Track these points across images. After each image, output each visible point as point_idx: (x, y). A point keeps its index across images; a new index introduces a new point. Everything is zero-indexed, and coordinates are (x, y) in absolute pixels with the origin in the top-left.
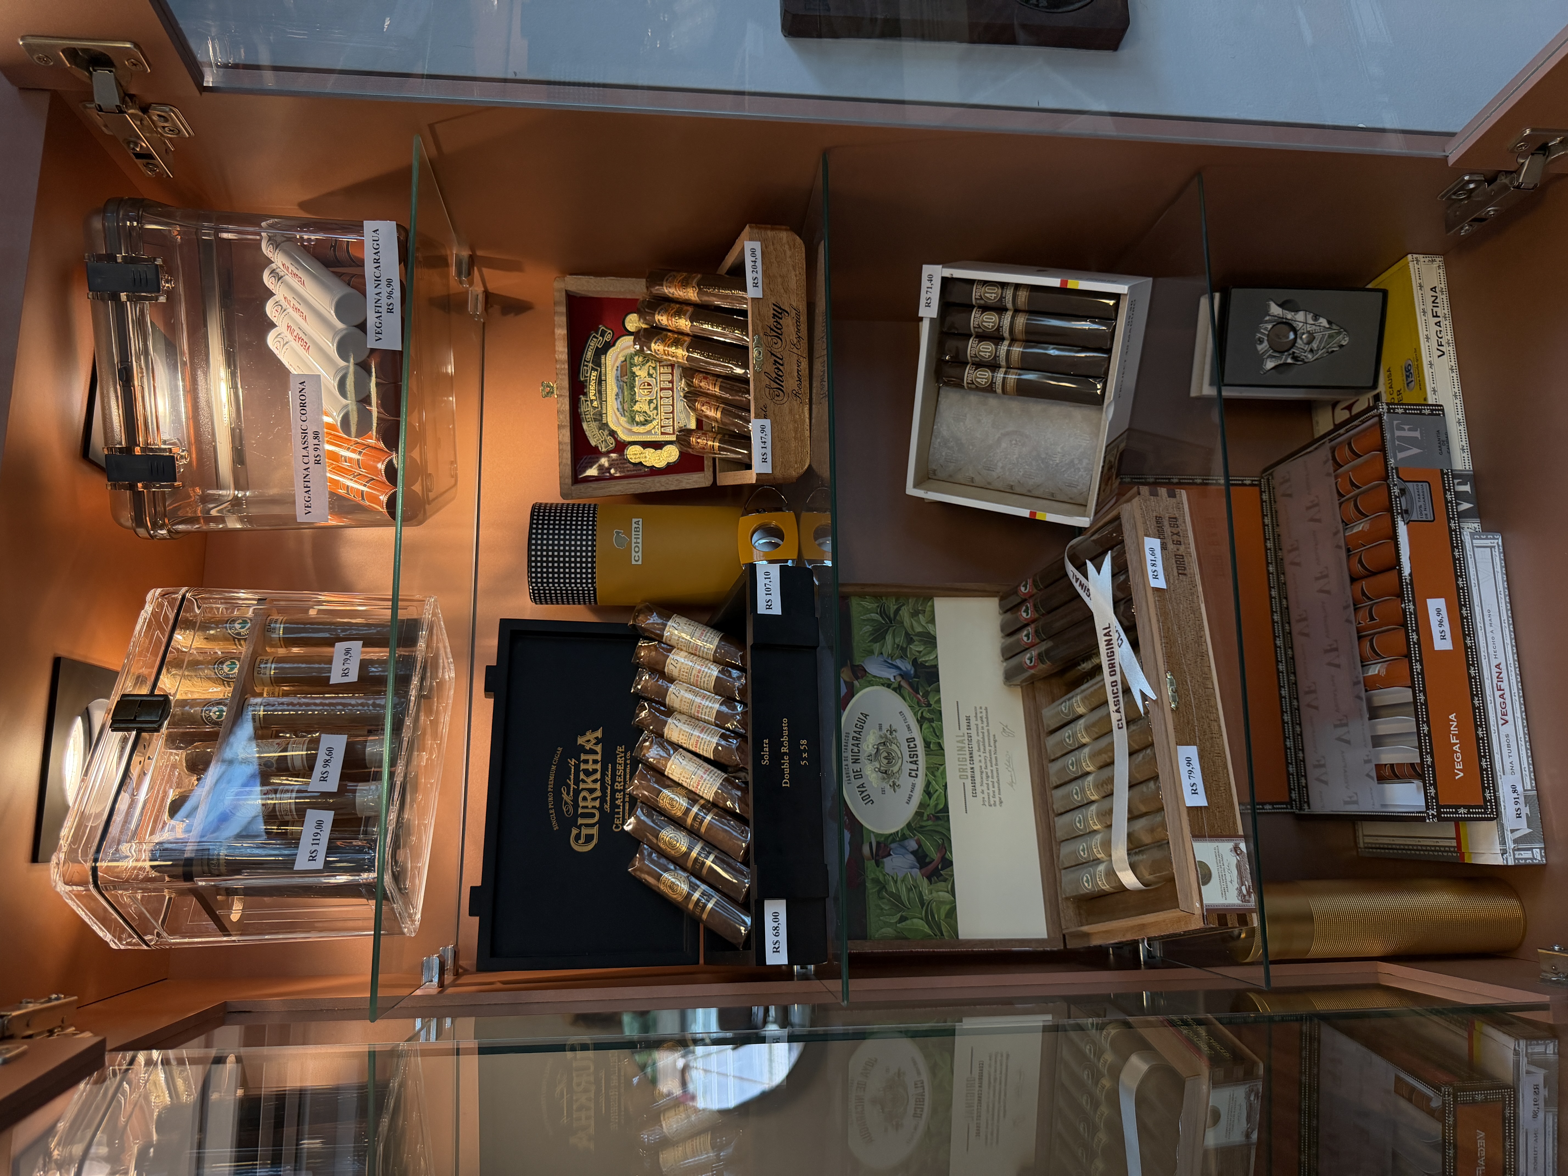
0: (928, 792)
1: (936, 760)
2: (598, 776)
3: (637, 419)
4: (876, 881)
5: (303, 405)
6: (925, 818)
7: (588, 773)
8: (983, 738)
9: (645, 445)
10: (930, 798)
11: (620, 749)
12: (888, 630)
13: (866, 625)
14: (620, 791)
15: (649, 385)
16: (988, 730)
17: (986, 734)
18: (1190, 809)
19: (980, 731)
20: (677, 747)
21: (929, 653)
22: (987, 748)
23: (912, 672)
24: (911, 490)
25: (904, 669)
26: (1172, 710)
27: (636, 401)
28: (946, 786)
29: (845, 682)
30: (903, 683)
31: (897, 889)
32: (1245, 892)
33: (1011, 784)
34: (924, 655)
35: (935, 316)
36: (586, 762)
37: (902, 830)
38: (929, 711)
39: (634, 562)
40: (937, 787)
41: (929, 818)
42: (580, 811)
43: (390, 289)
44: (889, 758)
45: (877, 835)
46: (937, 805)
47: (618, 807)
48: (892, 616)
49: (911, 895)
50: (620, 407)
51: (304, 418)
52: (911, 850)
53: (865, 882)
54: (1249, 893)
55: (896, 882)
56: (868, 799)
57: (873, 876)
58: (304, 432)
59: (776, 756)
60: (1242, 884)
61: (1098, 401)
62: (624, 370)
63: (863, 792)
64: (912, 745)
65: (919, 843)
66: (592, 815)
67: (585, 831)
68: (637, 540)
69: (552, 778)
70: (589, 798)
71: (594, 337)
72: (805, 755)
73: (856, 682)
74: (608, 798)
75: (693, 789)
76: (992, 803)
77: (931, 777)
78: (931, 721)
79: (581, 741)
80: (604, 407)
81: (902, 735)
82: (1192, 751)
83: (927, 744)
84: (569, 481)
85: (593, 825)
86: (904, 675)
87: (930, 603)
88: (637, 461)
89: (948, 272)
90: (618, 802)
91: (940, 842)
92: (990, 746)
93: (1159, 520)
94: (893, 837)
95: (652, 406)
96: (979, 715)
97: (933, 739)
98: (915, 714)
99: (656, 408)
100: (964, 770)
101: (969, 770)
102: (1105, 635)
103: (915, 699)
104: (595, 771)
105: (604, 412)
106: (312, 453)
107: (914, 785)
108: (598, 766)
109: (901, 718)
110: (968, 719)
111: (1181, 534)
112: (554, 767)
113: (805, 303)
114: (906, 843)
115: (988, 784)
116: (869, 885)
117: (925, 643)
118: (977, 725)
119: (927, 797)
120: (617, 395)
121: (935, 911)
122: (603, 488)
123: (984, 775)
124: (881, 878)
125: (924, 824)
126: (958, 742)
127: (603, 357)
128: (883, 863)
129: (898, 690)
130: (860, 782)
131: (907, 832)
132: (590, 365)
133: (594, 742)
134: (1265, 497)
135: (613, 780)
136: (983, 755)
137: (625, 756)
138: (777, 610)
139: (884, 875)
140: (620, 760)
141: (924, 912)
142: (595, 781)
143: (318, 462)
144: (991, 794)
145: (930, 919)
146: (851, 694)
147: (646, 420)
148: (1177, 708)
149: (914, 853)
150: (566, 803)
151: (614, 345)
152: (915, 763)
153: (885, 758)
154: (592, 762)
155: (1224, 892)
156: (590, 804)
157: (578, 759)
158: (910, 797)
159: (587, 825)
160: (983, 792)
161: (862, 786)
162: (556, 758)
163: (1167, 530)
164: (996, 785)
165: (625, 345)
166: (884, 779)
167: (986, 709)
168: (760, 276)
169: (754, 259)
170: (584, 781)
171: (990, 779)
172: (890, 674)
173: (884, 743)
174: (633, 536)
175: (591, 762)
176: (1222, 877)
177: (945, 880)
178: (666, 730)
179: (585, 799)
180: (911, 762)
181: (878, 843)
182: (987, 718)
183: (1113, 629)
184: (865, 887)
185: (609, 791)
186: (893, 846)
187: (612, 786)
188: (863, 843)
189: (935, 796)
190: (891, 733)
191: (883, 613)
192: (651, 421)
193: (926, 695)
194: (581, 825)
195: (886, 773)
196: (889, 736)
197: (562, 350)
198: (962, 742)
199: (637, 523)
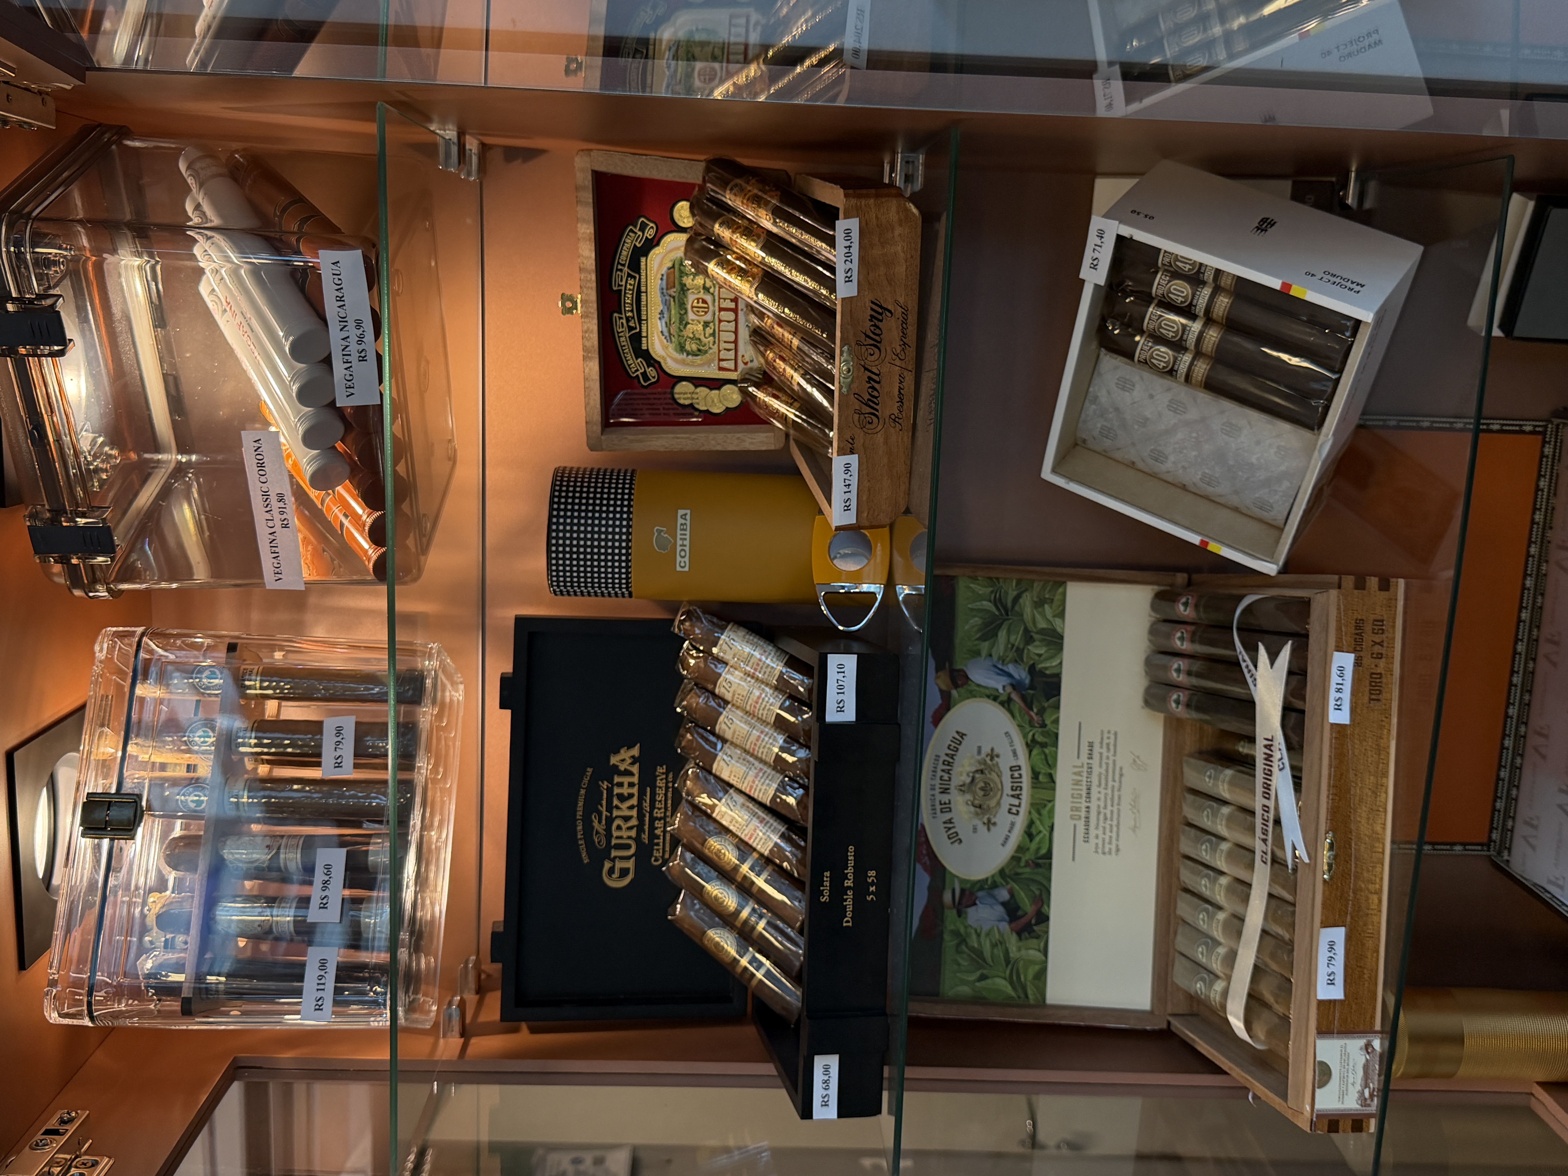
0: (1029, 834)
1: (1044, 794)
2: (634, 801)
3: (688, 347)
4: (956, 933)
5: (261, 465)
6: (1023, 864)
7: (622, 798)
8: (1107, 771)
9: (698, 382)
10: (1031, 841)
11: (661, 770)
12: (1002, 624)
13: (974, 616)
14: (660, 819)
15: (704, 302)
16: (1114, 761)
17: (1111, 766)
18: (1321, 1003)
19: (1104, 761)
20: (727, 786)
21: (1052, 657)
22: (1110, 783)
23: (1027, 681)
24: (1047, 474)
25: (1017, 676)
26: (1325, 880)
27: (687, 323)
28: (1052, 828)
29: (941, 691)
30: (1014, 696)
31: (980, 943)
32: (1367, 1093)
33: (1134, 829)
34: (1047, 659)
35: (1102, 282)
36: (620, 785)
37: (993, 876)
38: (1043, 734)
39: (679, 569)
40: (1041, 828)
41: (1027, 865)
42: (614, 842)
43: (360, 331)
44: (987, 790)
45: (963, 881)
46: (1038, 849)
47: (658, 837)
48: (1009, 604)
49: (996, 951)
50: (665, 330)
51: (263, 479)
52: (1001, 899)
53: (942, 933)
54: (1372, 1096)
55: (979, 935)
56: (955, 838)
57: (952, 927)
58: (266, 494)
59: (838, 891)
60: (1366, 1085)
61: (1314, 423)
62: (671, 279)
63: (950, 829)
64: (1016, 775)
65: (1011, 893)
66: (628, 847)
67: (619, 865)
68: (683, 540)
69: (581, 804)
70: (624, 827)
71: (631, 231)
72: (872, 889)
73: (954, 693)
74: (646, 827)
75: (746, 839)
76: (1107, 850)
77: (1035, 816)
78: (1043, 745)
79: (614, 760)
80: (644, 328)
81: (1005, 763)
82: (1338, 934)
83: (1035, 775)
84: (598, 428)
85: (628, 858)
86: (1016, 686)
87: (1061, 590)
88: (687, 402)
89: (1126, 231)
90: (658, 832)
91: (1037, 892)
92: (1114, 781)
93: (1359, 625)
94: (981, 884)
95: (709, 331)
96: (1106, 741)
97: (1043, 769)
98: (1025, 736)
99: (713, 335)
100: (1078, 809)
101: (1084, 809)
102: (1266, 746)
103: (1027, 718)
104: (631, 796)
105: (644, 334)
106: (277, 517)
107: (1013, 824)
108: (635, 790)
109: (1006, 741)
110: (1091, 745)
111: (1385, 644)
112: (583, 792)
113: (915, 297)
114: (996, 892)
115: (1104, 828)
116: (947, 937)
117: (1049, 644)
118: (1101, 754)
119: (1027, 840)
120: (662, 313)
121: (1021, 971)
122: (641, 441)
123: (1102, 817)
124: (962, 930)
125: (1020, 871)
126: (1075, 774)
127: (643, 259)
128: (966, 913)
129: (1007, 704)
130: (947, 816)
131: (999, 880)
132: (626, 269)
133: (629, 761)
134: (1548, 450)
135: (652, 807)
136: (1103, 791)
137: (666, 778)
138: (849, 715)
139: (966, 927)
140: (660, 783)
141: (1008, 972)
142: (631, 808)
143: (286, 526)
144: (1107, 840)
145: (1015, 980)
146: (946, 706)
147: (699, 350)
148: (1331, 878)
149: (1004, 904)
150: (597, 832)
151: (658, 244)
152: (1018, 797)
153: (982, 789)
154: (628, 785)
155: (1342, 1096)
156: (625, 834)
157: (611, 781)
158: (1007, 838)
159: (622, 858)
160: (1097, 837)
161: (950, 821)
162: (586, 780)
163: (1369, 637)
164: (1115, 829)
165: (675, 243)
166: (977, 814)
167: (1116, 734)
168: (855, 266)
169: (848, 243)
170: (617, 807)
171: (1109, 822)
172: (998, 684)
173: (982, 772)
174: (679, 537)
175: (626, 785)
176: (1343, 1079)
177: (1038, 937)
178: (715, 766)
179: (619, 828)
180: (1013, 796)
181: (963, 891)
182: (1115, 745)
183: (1275, 743)
184: (942, 939)
185: (647, 819)
186: (980, 894)
187: (651, 813)
188: (944, 888)
189: (1037, 839)
190: (992, 759)
191: (998, 602)
192: (706, 352)
193: (1041, 712)
194: (615, 857)
195: (980, 807)
196: (989, 762)
197: (588, 253)
198: (1079, 774)
199: (684, 517)
